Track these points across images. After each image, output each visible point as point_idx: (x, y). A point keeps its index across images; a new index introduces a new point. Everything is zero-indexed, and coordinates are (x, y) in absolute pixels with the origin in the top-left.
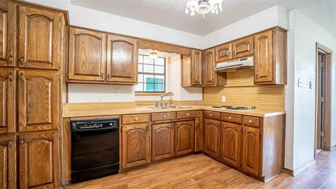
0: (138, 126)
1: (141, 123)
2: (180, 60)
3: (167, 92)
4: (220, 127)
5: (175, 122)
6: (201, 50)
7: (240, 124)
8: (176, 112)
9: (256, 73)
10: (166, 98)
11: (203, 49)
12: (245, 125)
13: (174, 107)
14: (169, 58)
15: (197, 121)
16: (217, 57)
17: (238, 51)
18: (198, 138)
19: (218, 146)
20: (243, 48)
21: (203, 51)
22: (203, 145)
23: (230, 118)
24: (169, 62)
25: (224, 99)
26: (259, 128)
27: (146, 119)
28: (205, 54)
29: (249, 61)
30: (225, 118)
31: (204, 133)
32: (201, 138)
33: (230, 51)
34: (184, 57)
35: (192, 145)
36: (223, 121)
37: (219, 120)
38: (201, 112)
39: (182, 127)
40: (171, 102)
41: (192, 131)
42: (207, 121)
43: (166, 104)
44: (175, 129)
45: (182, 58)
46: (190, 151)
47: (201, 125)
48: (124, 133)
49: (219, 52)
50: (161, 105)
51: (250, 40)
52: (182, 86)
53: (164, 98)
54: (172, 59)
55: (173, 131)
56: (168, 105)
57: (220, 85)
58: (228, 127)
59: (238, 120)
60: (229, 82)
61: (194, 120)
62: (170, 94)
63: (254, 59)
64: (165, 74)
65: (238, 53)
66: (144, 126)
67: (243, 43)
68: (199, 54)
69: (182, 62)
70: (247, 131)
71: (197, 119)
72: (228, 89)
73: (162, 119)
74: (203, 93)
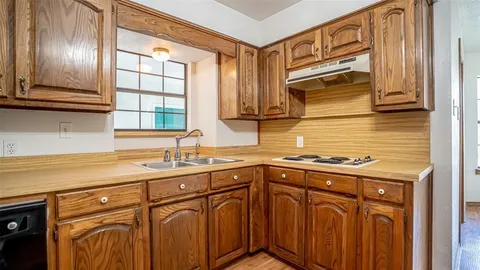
0: (109, 218)
1: (118, 208)
2: (215, 67)
3: (189, 129)
4: (305, 203)
5: (207, 197)
6: (256, 48)
7: (354, 197)
8: (210, 173)
9: (378, 86)
10: (188, 143)
11: (260, 46)
12: (365, 199)
13: (205, 161)
14: (194, 64)
15: (253, 189)
16: (290, 60)
17: (336, 44)
18: (255, 224)
19: (299, 241)
20: (348, 36)
21: (261, 50)
22: (267, 236)
23: (329, 183)
24: (194, 72)
25: (300, 142)
26: (401, 205)
27: (133, 196)
28: (263, 56)
29: (361, 63)
30: (319, 183)
31: (268, 212)
32: (262, 223)
33: (318, 44)
34: (223, 59)
35: (245, 238)
36: (310, 188)
37: (302, 187)
38: (261, 170)
39: (222, 205)
40: (198, 149)
41: (244, 210)
42: (275, 188)
43: (187, 155)
44: (208, 211)
45: (219, 63)
46: (240, 252)
47: (261, 196)
48: (63, 243)
49: (293, 49)
50: (177, 156)
51: (363, 20)
52: (220, 117)
53: (185, 143)
54: (200, 66)
55: (203, 218)
56: (191, 157)
57: (294, 115)
58: (323, 203)
59: (349, 188)
60: (311, 110)
61: (248, 187)
62: (197, 133)
63: (372, 58)
64: (185, 96)
65: (334, 48)
66: (128, 215)
67: (346, 28)
68: (253, 55)
69: (220, 69)
70: (373, 212)
71: (253, 184)
72: (311, 122)
73: (178, 191)
74: (259, 131)
